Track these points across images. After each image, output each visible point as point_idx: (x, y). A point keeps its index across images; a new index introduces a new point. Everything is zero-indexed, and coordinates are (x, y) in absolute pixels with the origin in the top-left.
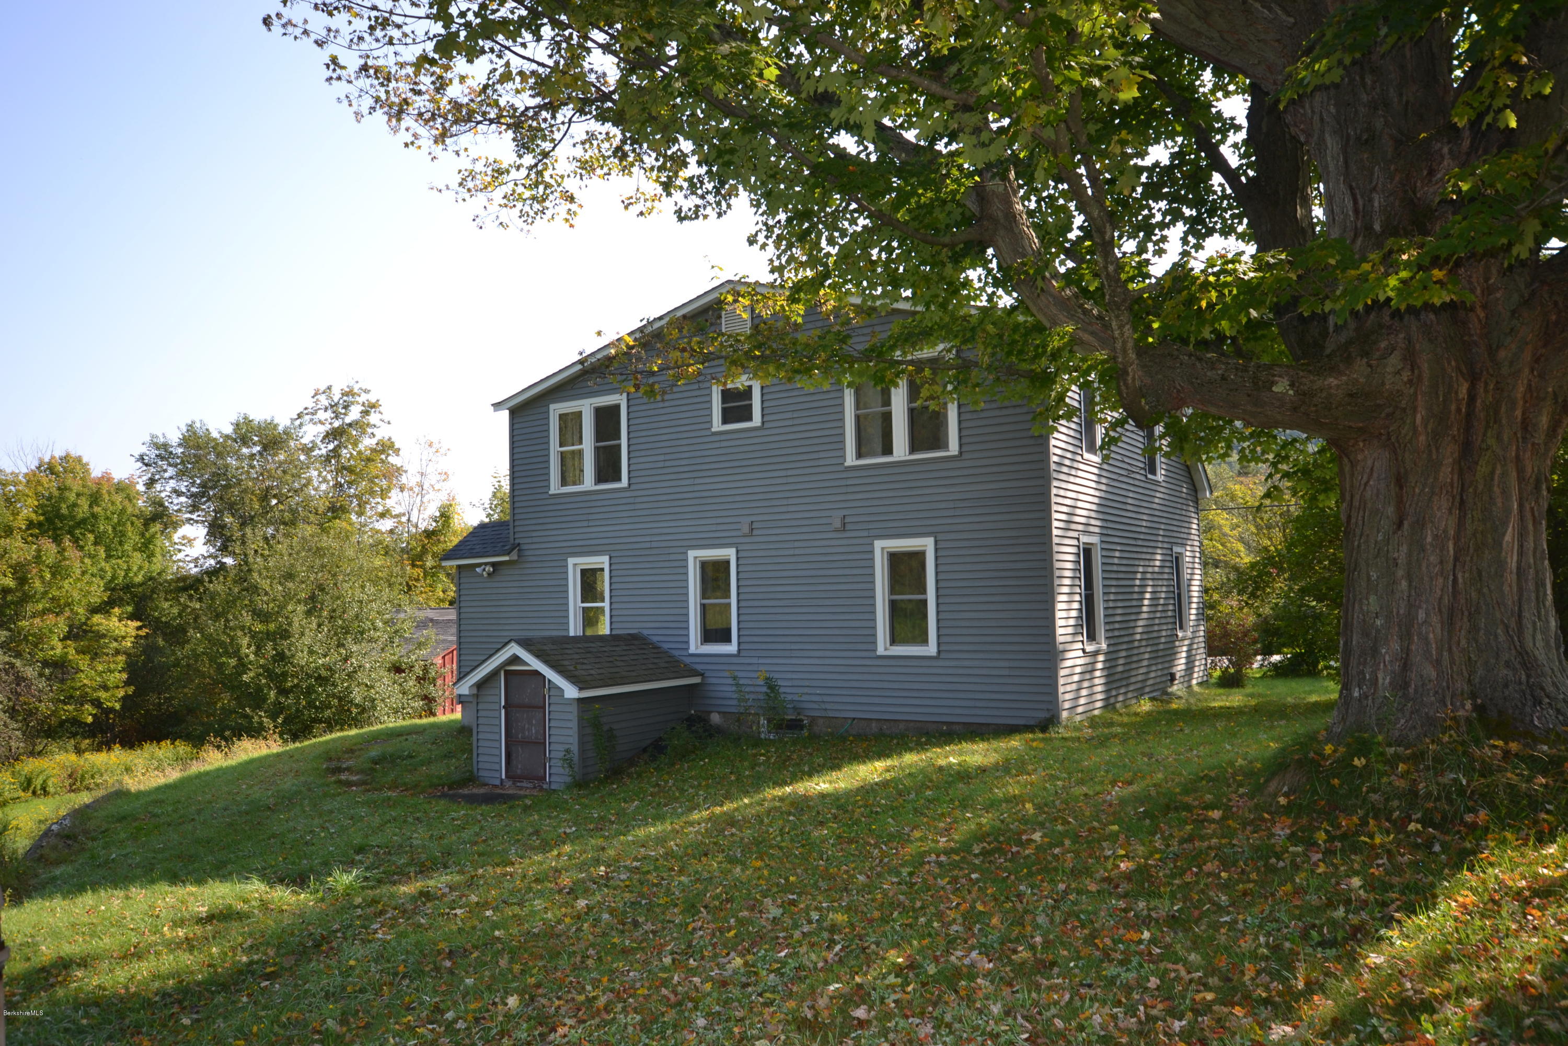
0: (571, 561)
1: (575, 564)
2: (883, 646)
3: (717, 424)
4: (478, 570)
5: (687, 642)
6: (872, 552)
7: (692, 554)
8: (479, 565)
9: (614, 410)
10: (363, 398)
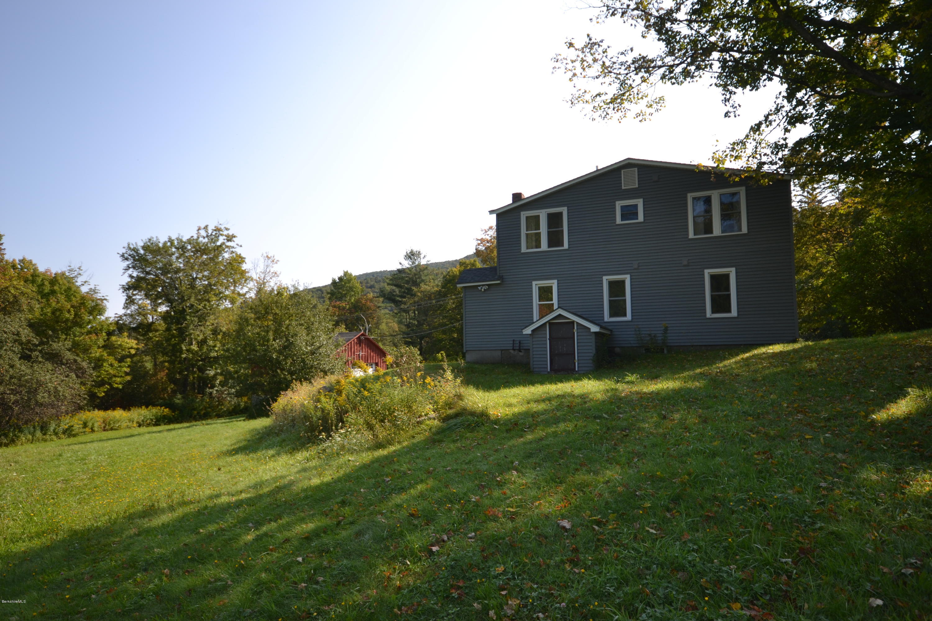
0: (534, 283)
1: (536, 285)
2: (709, 314)
3: (619, 221)
4: (479, 288)
5: (603, 317)
6: (703, 274)
7: (605, 278)
8: (479, 286)
9: (559, 215)
10: (225, 233)
